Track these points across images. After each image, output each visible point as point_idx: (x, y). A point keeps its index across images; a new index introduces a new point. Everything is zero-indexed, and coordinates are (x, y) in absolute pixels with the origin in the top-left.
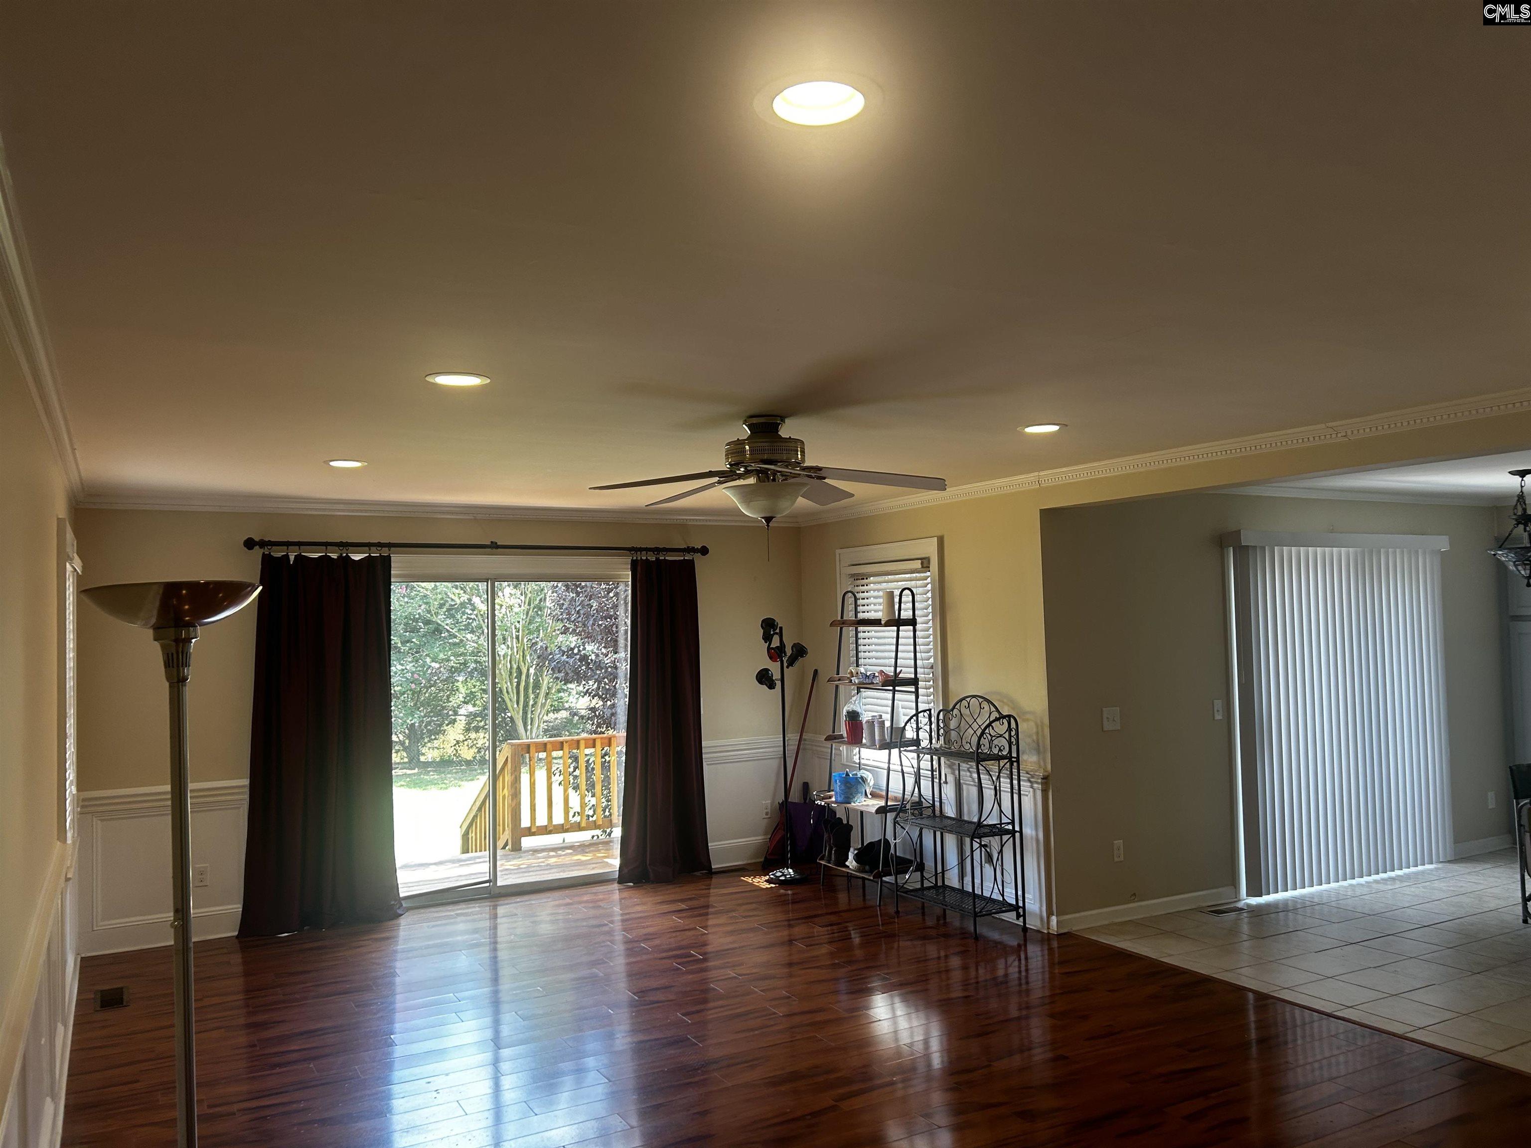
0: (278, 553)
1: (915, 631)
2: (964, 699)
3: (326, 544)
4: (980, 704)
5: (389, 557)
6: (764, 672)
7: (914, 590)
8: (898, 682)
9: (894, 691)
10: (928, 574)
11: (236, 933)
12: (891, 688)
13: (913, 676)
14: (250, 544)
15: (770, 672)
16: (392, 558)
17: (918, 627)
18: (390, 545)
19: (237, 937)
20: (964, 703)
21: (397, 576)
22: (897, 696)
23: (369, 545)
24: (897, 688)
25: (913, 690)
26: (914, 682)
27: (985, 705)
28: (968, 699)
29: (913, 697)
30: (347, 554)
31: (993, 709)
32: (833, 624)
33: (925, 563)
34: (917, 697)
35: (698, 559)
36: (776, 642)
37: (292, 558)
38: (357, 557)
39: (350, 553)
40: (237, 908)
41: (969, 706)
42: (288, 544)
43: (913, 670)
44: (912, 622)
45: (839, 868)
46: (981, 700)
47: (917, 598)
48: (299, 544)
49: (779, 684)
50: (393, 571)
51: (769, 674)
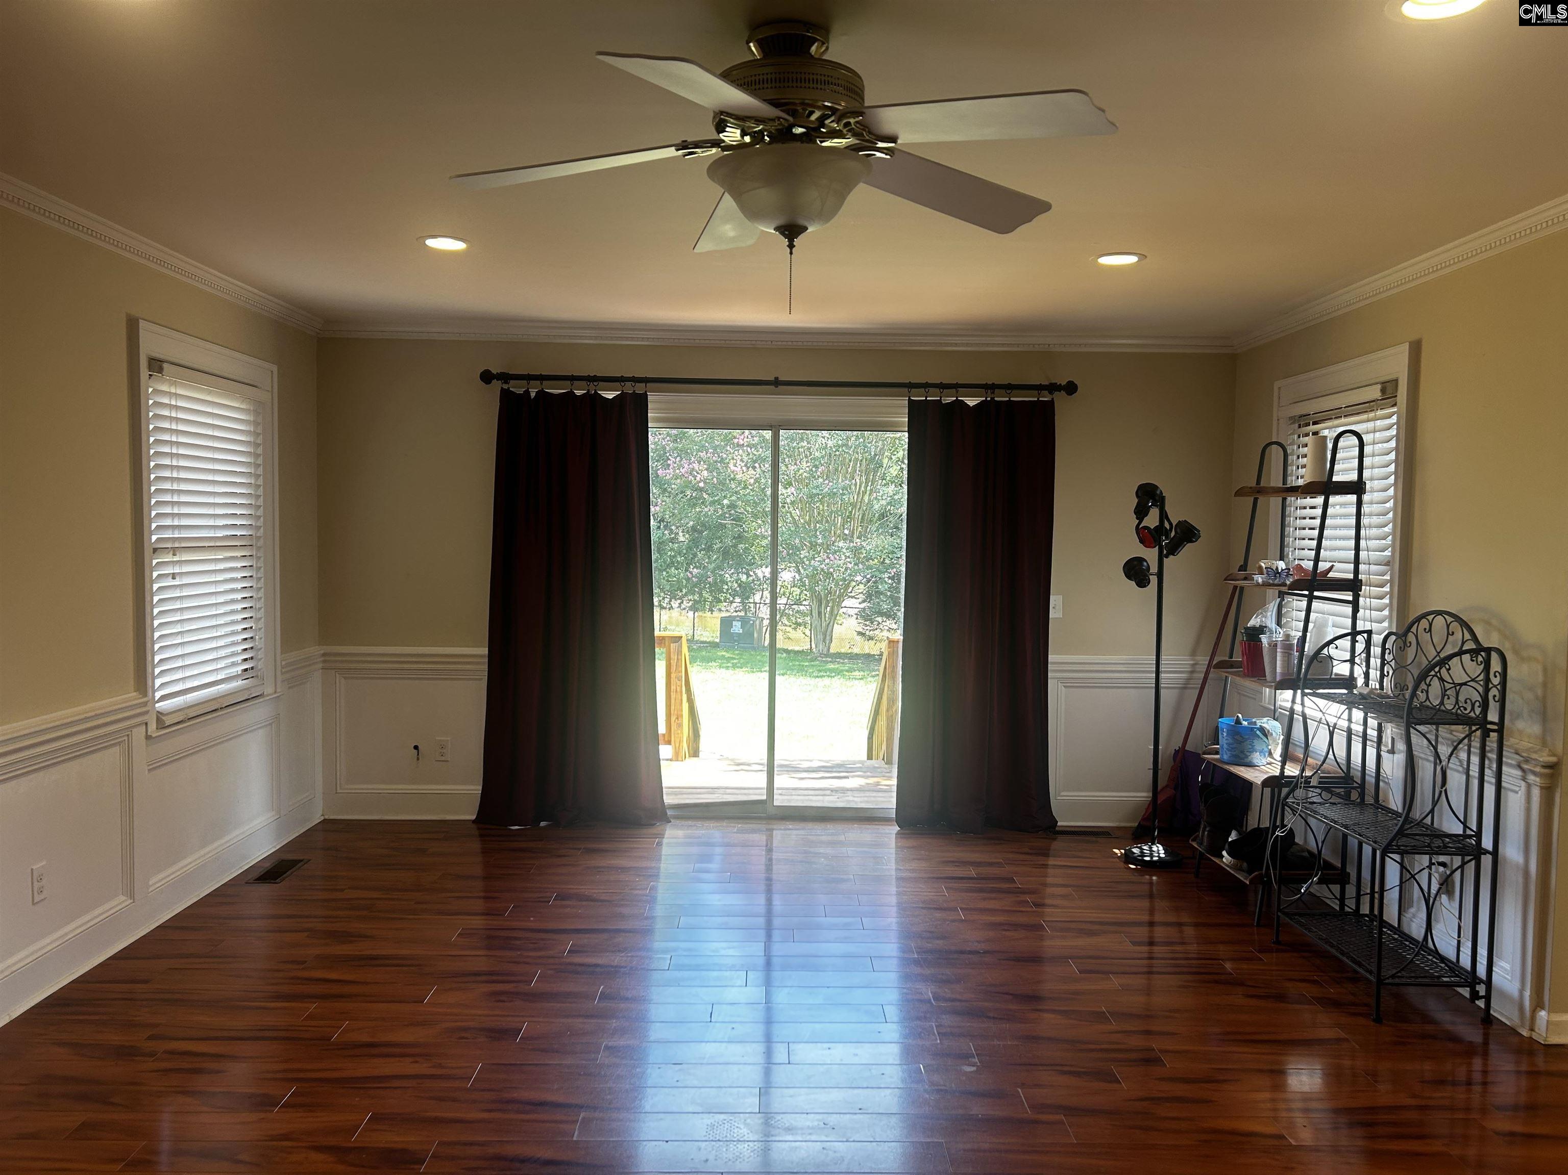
0: (518, 388)
1: (1359, 503)
2: (1424, 616)
3: (572, 378)
4: (1448, 626)
5: (645, 396)
6: (1135, 563)
7: (1364, 437)
8: (1318, 585)
9: (1311, 598)
10: (1395, 409)
11: (474, 817)
12: (1306, 593)
13: (1351, 576)
14: (487, 377)
15: (1145, 564)
16: (649, 398)
17: (1366, 498)
18: (646, 380)
19: (474, 821)
20: (1424, 623)
21: (658, 420)
22: (1315, 604)
23: (621, 380)
24: (1316, 593)
25: (1350, 598)
26: (1354, 585)
27: (1455, 626)
28: (1430, 617)
29: (1349, 610)
30: (595, 390)
31: (1467, 636)
32: (1240, 493)
33: (1388, 391)
34: (1356, 610)
35: (1061, 402)
36: (1152, 520)
37: (533, 395)
38: (610, 395)
39: (600, 390)
40: (477, 789)
41: (1430, 630)
42: (529, 378)
43: (1352, 566)
44: (1357, 488)
45: (1212, 858)
46: (1449, 619)
47: (1367, 449)
48: (542, 378)
49: (1154, 580)
50: (651, 413)
51: (1143, 565)
